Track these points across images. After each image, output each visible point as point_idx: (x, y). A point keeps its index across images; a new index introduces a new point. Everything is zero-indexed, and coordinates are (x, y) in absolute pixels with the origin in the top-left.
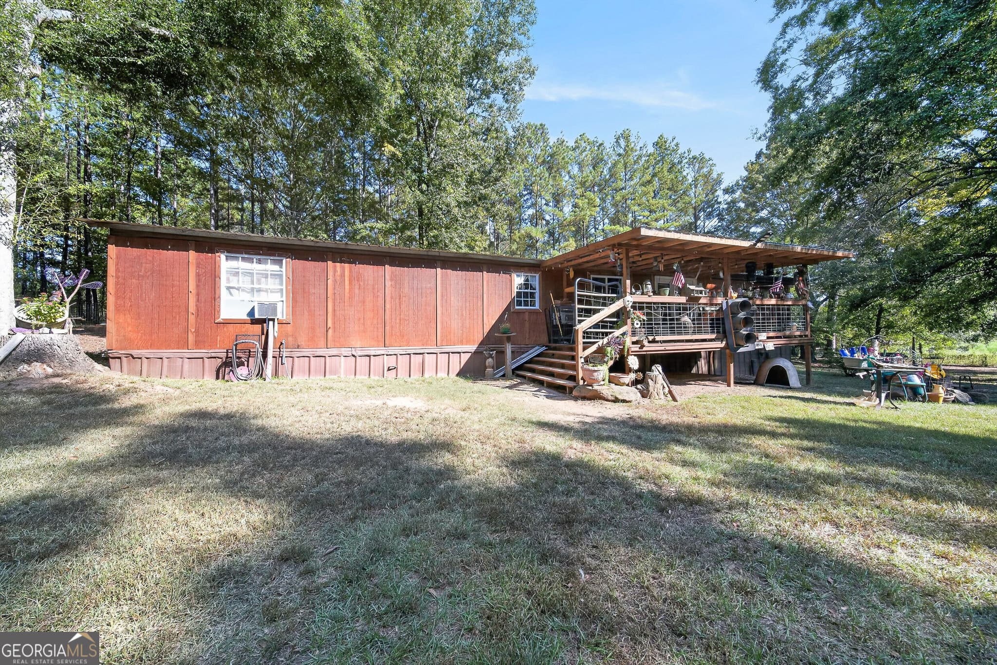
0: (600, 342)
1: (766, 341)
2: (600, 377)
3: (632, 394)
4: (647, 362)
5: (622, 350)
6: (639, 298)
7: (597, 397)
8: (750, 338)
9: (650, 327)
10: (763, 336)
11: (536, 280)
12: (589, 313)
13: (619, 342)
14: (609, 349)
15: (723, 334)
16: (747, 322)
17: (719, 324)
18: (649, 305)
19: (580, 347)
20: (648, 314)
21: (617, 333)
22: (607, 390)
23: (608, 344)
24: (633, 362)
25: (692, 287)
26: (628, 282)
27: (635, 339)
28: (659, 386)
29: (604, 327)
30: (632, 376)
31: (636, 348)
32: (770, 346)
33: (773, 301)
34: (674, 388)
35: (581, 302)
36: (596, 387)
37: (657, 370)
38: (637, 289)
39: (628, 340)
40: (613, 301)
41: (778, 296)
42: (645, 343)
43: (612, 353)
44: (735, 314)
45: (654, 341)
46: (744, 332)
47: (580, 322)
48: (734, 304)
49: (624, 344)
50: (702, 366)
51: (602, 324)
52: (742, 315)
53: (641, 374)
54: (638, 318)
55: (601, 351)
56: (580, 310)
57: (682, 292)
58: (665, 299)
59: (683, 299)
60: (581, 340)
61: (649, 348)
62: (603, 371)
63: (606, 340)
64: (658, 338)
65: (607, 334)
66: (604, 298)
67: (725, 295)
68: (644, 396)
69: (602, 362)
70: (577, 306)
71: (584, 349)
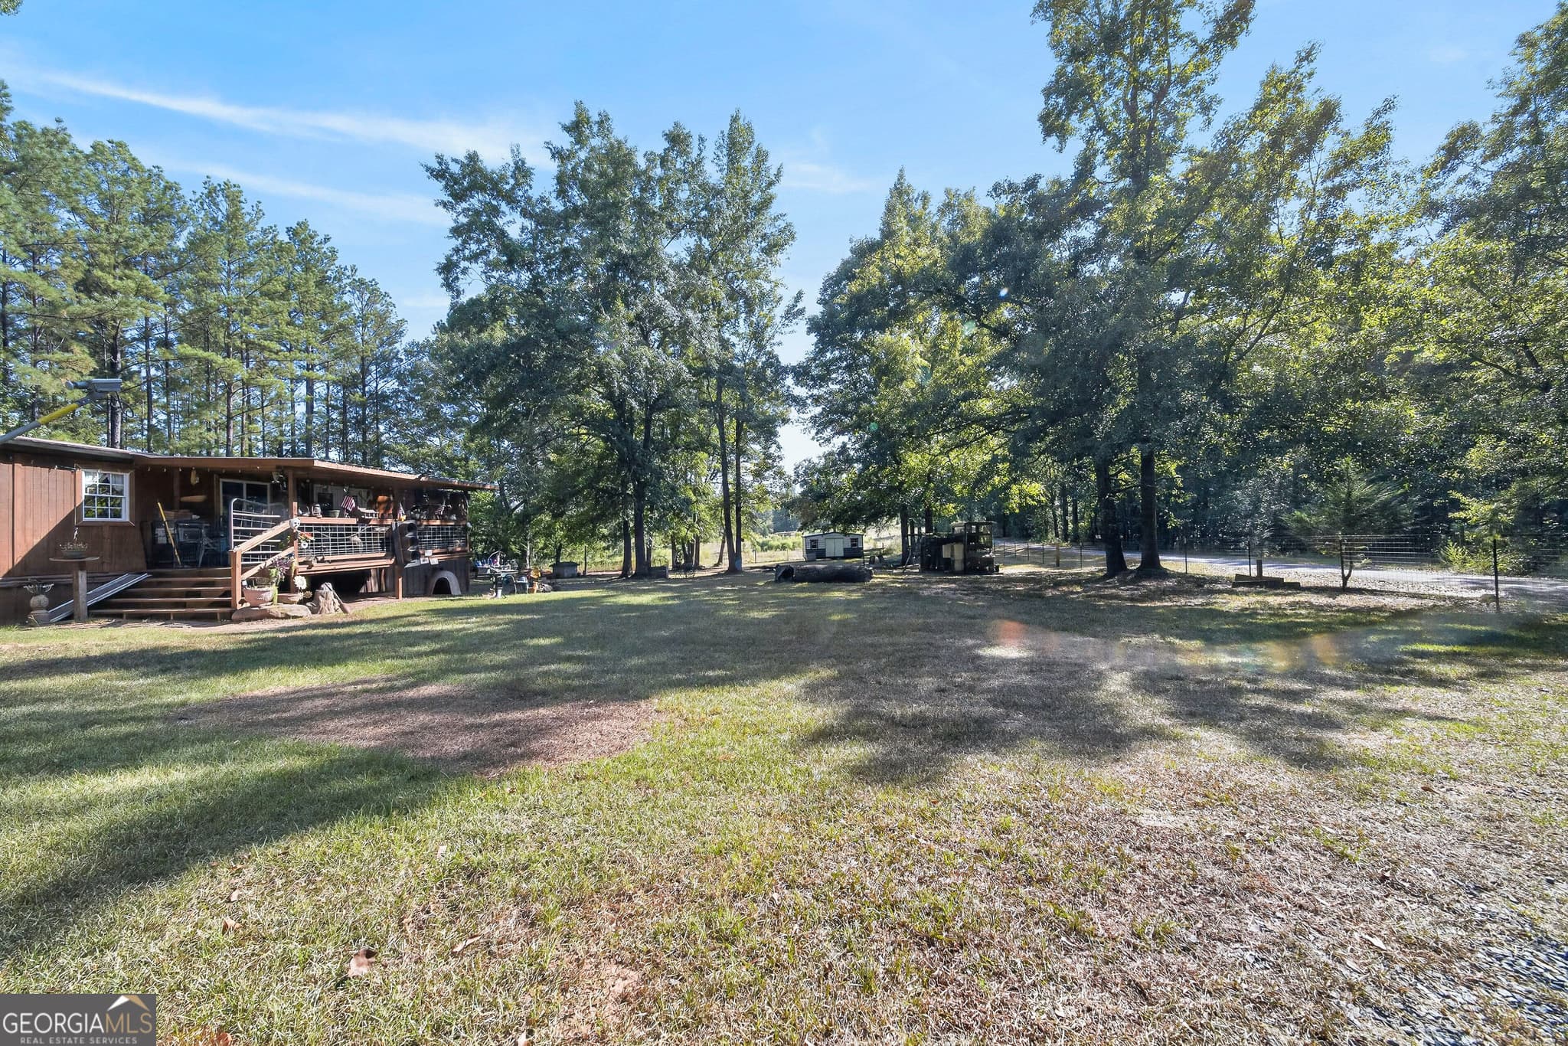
0: (263, 564)
1: (431, 557)
2: (269, 598)
3: (303, 611)
4: (315, 582)
5: (288, 572)
6: (307, 519)
7: (267, 616)
8: (416, 555)
9: (317, 547)
10: (429, 553)
11: (124, 482)
12: (247, 535)
13: (286, 563)
14: (274, 571)
15: (392, 553)
16: (413, 541)
17: (389, 543)
18: (318, 527)
19: (239, 570)
20: (317, 535)
21: (283, 554)
22: (276, 609)
23: (273, 565)
24: (301, 582)
25: (363, 510)
26: (295, 504)
27: (302, 559)
28: (330, 601)
29: (265, 549)
30: (300, 596)
31: (304, 568)
32: (435, 561)
33: (438, 522)
34: (346, 606)
35: (237, 523)
36: (263, 606)
37: (327, 588)
38: (304, 511)
39: (295, 561)
40: (277, 522)
41: (442, 518)
42: (314, 563)
43: (277, 574)
44: (403, 534)
45: (323, 561)
46: (411, 550)
47: (237, 544)
48: (403, 526)
49: (290, 565)
50: (372, 585)
51: (265, 546)
52: (409, 535)
53: (310, 593)
54: (305, 541)
55: (264, 573)
56: (236, 532)
57: (354, 514)
58: (336, 520)
59: (354, 521)
60: (239, 562)
61: (318, 568)
62: (272, 591)
63: (269, 562)
64: (327, 558)
65: (269, 556)
66: (265, 519)
67: (395, 516)
68: (314, 612)
69: (270, 583)
70: (233, 528)
71: (243, 572)
